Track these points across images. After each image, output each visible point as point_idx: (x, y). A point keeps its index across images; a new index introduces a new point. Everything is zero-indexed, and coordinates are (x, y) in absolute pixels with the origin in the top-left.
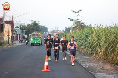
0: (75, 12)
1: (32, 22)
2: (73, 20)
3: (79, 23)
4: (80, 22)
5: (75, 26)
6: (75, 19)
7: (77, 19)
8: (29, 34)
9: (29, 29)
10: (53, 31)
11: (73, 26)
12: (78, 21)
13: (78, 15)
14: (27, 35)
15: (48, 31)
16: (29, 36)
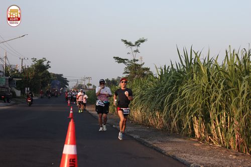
0: (130, 44)
1: (33, 61)
2: (126, 61)
3: (139, 68)
4: (140, 65)
5: (128, 75)
6: (130, 60)
7: (135, 60)
8: (26, 89)
9: (26, 78)
10: (79, 87)
11: (125, 76)
12: (135, 64)
13: (137, 51)
14: (20, 91)
15: (67, 86)
16: (26, 92)
